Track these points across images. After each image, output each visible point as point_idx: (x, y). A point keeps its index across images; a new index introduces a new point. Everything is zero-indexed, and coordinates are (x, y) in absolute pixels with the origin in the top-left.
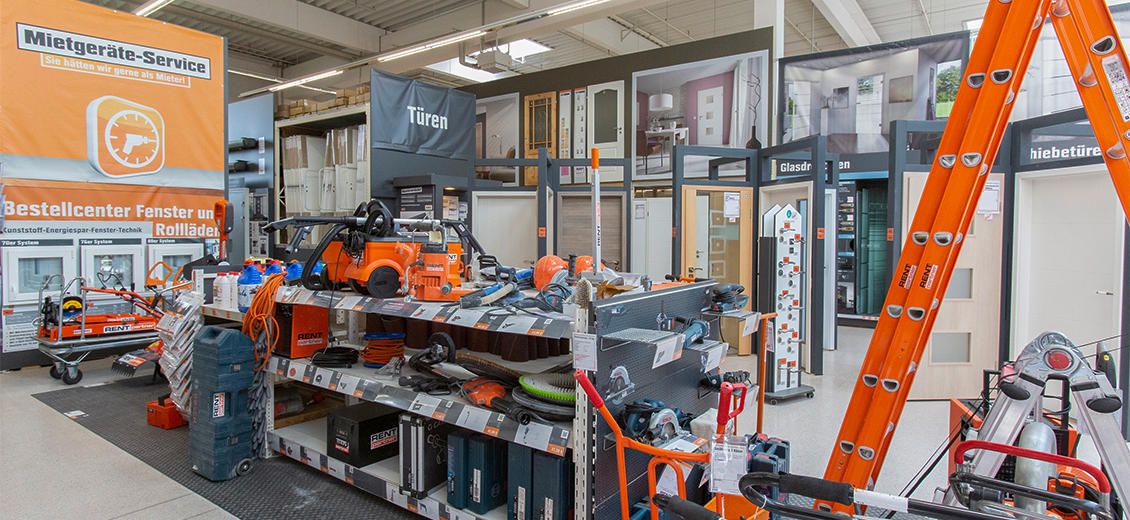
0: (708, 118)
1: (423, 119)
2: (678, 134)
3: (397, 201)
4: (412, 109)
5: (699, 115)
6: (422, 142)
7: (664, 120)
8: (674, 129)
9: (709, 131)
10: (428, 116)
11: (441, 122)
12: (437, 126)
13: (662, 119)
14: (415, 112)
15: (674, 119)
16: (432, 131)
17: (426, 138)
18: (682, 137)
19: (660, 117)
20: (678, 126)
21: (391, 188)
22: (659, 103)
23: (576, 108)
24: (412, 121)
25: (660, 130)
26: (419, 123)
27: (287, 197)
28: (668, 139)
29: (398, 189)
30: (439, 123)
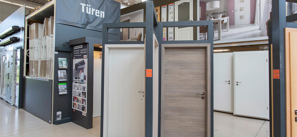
0: (240, 11)
1: (91, 11)
2: (223, 21)
3: (72, 53)
4: (83, 5)
5: (236, 9)
6: (88, 23)
7: (215, 14)
8: (220, 18)
9: (241, 17)
10: (93, 10)
11: (101, 14)
12: (98, 16)
13: (213, 14)
14: (85, 7)
15: (220, 13)
16: (95, 18)
17: (91, 21)
18: (225, 22)
19: (212, 13)
20: (223, 17)
21: (68, 46)
22: (212, 6)
23: (169, 13)
24: (83, 11)
25: (213, 19)
26: (87, 12)
27: (30, 53)
28: (217, 23)
29: (72, 46)
30: (100, 14)
